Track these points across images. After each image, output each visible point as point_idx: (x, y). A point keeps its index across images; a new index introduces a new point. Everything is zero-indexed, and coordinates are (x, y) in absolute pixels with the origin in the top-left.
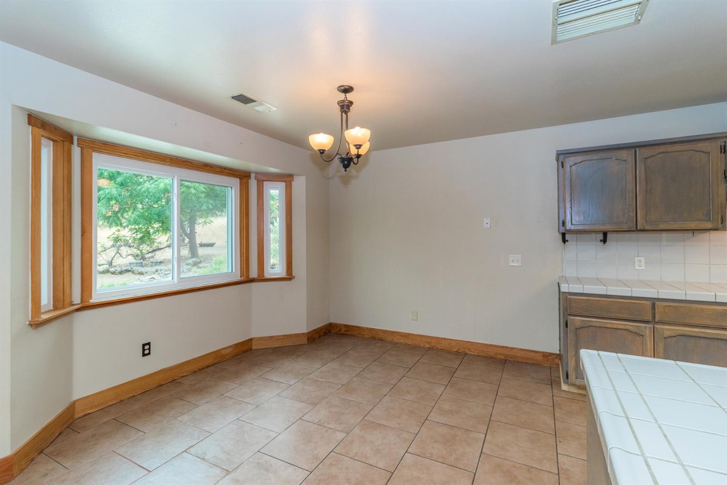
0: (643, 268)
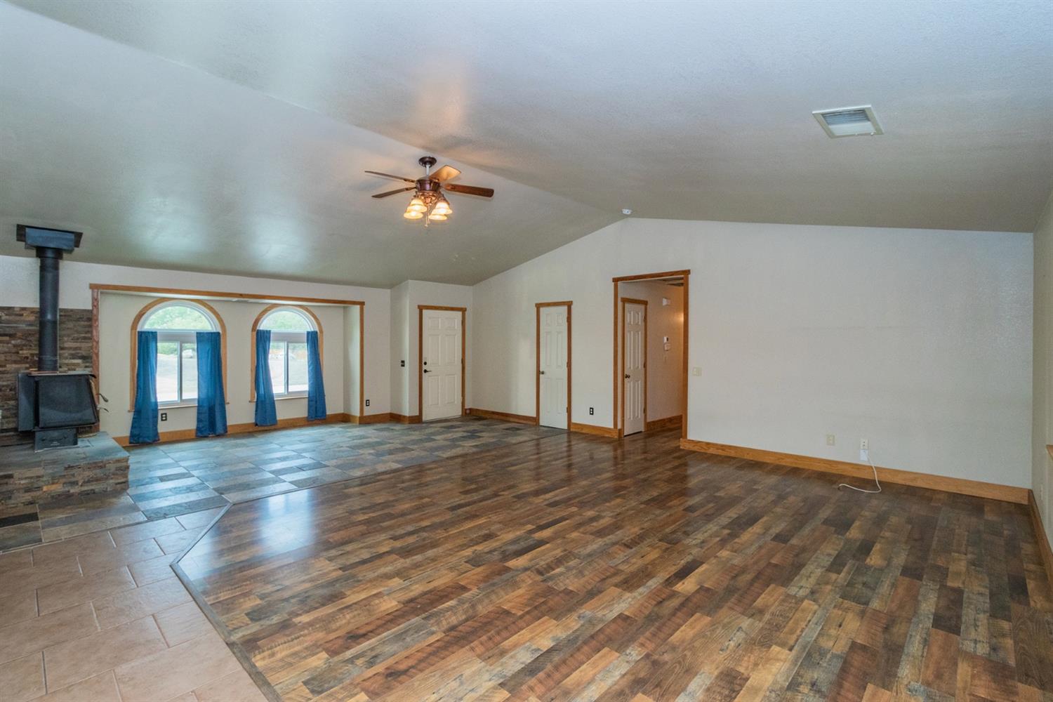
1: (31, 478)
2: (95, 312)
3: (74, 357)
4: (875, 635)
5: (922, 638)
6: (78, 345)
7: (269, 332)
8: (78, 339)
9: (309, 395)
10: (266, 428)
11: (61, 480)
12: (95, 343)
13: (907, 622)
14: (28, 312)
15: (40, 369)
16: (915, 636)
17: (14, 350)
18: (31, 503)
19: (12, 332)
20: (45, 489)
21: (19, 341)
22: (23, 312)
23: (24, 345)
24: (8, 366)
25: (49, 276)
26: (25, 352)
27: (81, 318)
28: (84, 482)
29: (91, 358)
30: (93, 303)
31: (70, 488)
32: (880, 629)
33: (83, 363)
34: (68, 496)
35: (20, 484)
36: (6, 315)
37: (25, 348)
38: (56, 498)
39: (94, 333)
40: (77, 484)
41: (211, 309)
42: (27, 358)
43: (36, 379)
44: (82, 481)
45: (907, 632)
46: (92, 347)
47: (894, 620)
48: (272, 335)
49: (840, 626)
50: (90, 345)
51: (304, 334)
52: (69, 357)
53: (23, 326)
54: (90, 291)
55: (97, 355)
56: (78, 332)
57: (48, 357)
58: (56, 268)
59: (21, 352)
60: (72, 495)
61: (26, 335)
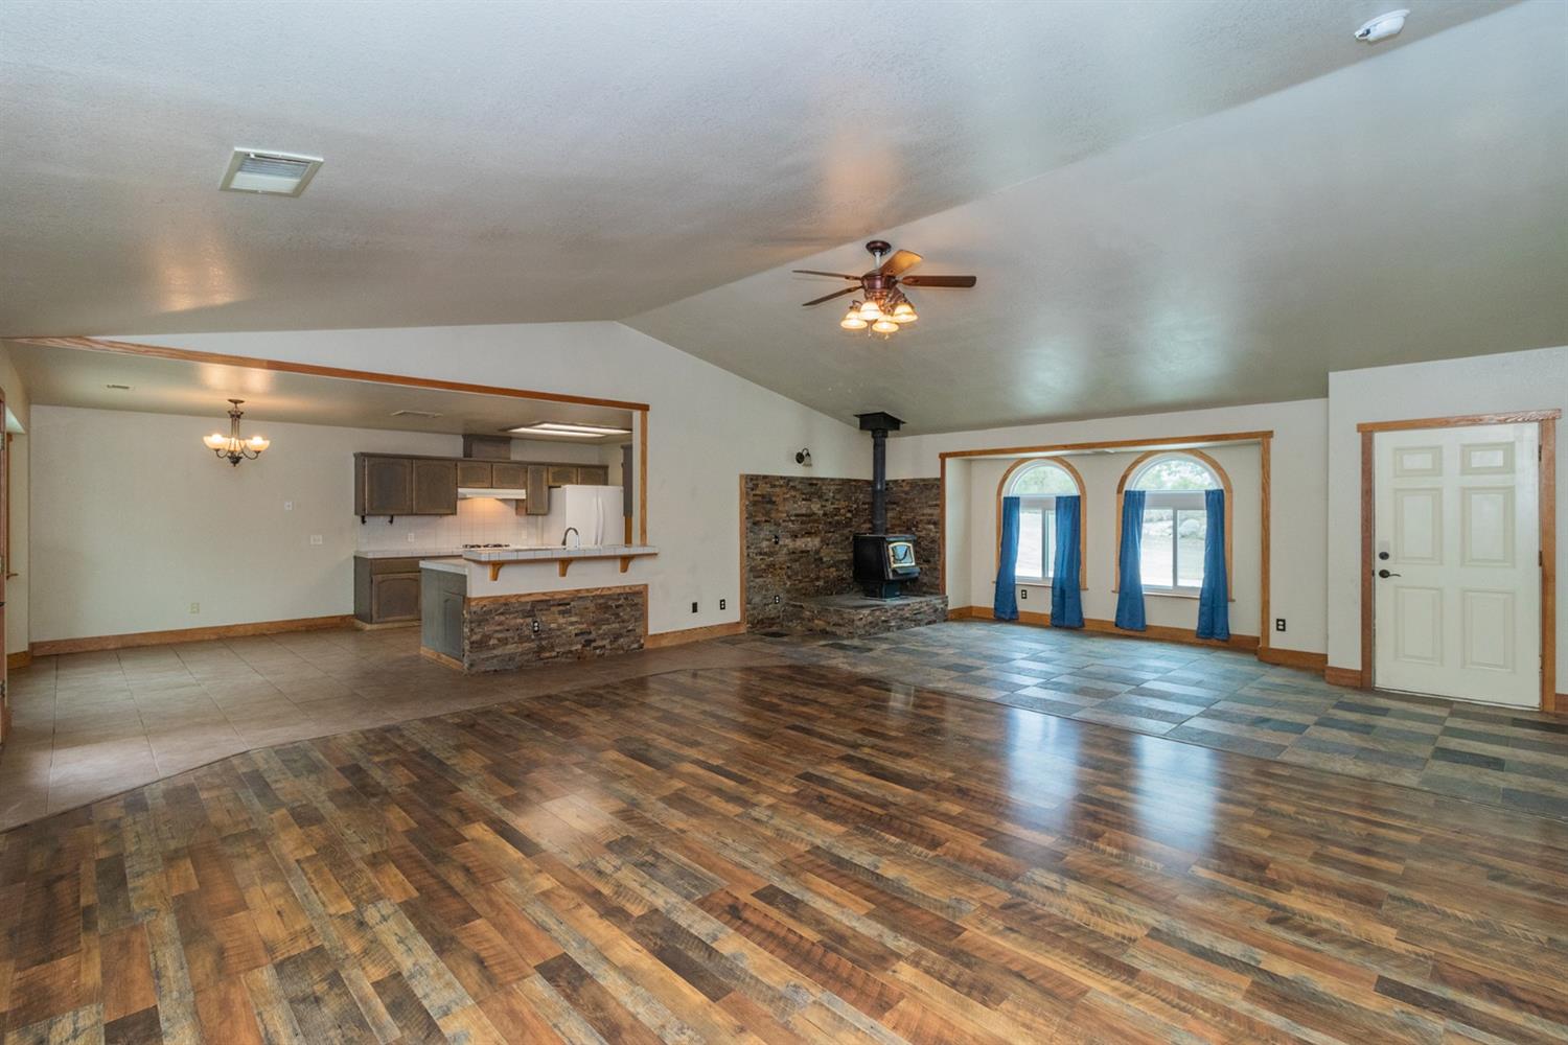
0: (396, 539)
3: (929, 522)
4: (229, 935)
5: (164, 976)
6: (932, 511)
7: (1142, 494)
9: (1201, 595)
10: (1131, 633)
13: (199, 984)
16: (176, 971)
25: (878, 453)
30: (941, 471)
32: (229, 945)
33: (935, 528)
41: (1069, 467)
45: (189, 969)
47: (220, 972)
48: (1147, 498)
49: (279, 913)
51: (1201, 494)
54: (939, 459)
56: (932, 499)
58: (882, 445)
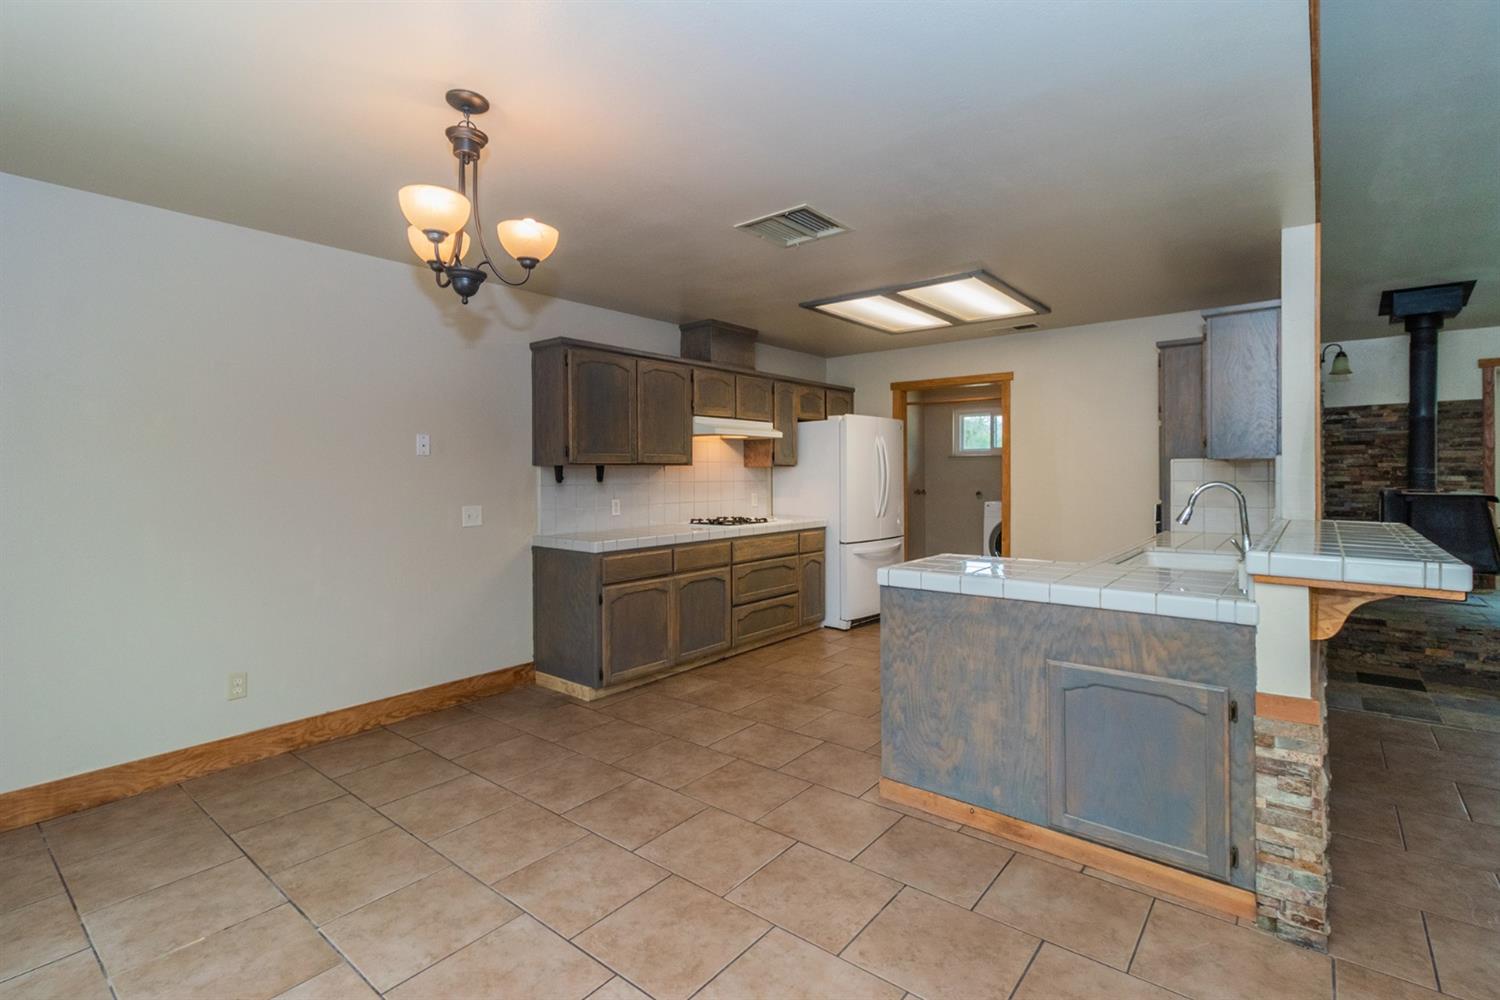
0: (618, 514)
1: (1409, 632)
2: (1488, 403)
3: (1453, 472)
6: (1460, 454)
8: (1460, 445)
11: (1451, 647)
12: (1487, 452)
14: (1389, 411)
15: (1411, 485)
17: (1371, 463)
18: (1408, 666)
19: (1368, 438)
20: (1428, 652)
21: (1376, 451)
22: (1382, 411)
23: (1383, 455)
24: (1363, 482)
25: (1424, 354)
26: (1385, 465)
27: (1464, 414)
28: (1488, 658)
29: (1482, 473)
30: (1484, 388)
31: (1465, 660)
33: (1468, 481)
34: (1462, 671)
35: (1394, 636)
36: (1363, 417)
37: (1384, 459)
38: (1444, 670)
39: (1487, 436)
40: (1477, 658)
42: (1387, 473)
43: (1408, 499)
44: (1485, 655)
46: (1483, 458)
50: (1480, 453)
52: (1447, 471)
53: (1383, 430)
54: (1480, 371)
55: (1492, 469)
56: (1461, 435)
57: (1421, 470)
58: (1433, 341)
59: (1379, 465)
60: (1469, 672)
61: (1387, 442)
